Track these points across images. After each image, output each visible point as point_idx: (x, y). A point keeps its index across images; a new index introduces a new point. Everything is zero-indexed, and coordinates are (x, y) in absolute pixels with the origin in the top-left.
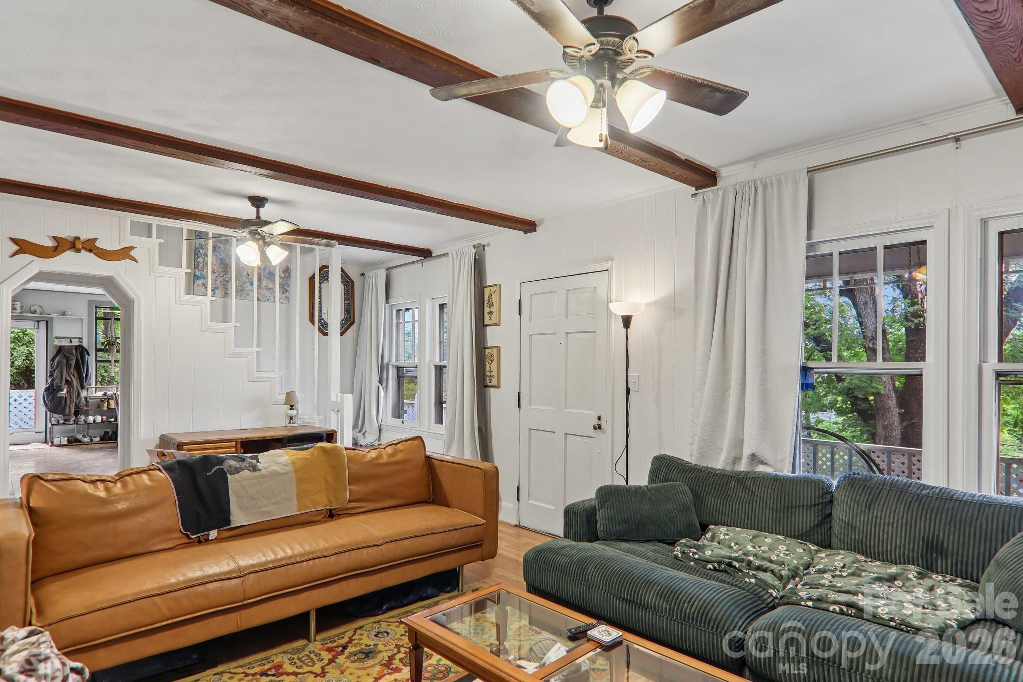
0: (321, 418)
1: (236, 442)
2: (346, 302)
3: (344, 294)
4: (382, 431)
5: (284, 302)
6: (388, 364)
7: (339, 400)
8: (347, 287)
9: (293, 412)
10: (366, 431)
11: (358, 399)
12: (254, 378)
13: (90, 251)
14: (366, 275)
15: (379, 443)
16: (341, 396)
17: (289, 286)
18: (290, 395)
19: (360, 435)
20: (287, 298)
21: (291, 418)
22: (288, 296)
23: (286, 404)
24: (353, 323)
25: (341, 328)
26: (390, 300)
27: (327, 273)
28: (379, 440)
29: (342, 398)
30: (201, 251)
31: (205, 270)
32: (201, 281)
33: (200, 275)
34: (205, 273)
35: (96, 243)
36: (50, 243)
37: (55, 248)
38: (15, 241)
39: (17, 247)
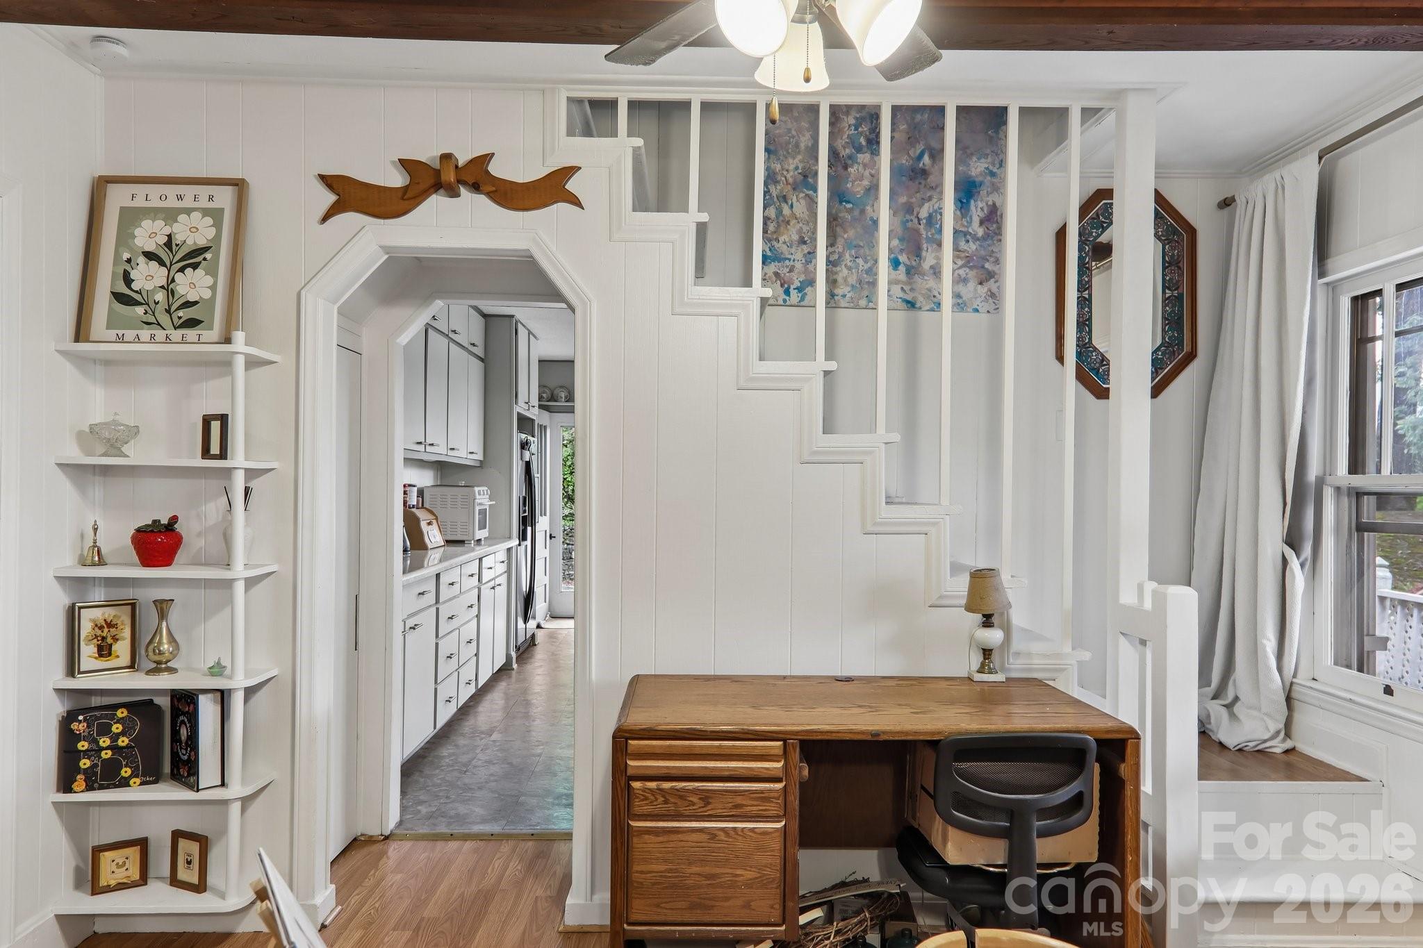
0: (1086, 656)
1: (785, 741)
2: (1168, 293)
3: (1164, 268)
4: (1296, 704)
5: (983, 307)
6: (1320, 482)
7: (1148, 605)
8: (1173, 248)
9: (994, 636)
10: (1236, 699)
11: (1209, 593)
12: (875, 524)
13: (476, 187)
14: (1240, 201)
15: (1288, 744)
16: (1154, 592)
17: (997, 261)
18: (982, 582)
19: (1216, 708)
20: (993, 295)
21: (987, 653)
22: (995, 290)
23: (969, 608)
24: (1192, 356)
25: (1155, 373)
26: (1331, 263)
27: (1108, 211)
28: (1288, 735)
29: (1160, 600)
30: (774, 191)
31: (782, 239)
32: (773, 267)
33: (769, 254)
34: (779, 245)
35: (490, 169)
36: (397, 180)
37: (405, 189)
38: (329, 181)
39: (331, 198)
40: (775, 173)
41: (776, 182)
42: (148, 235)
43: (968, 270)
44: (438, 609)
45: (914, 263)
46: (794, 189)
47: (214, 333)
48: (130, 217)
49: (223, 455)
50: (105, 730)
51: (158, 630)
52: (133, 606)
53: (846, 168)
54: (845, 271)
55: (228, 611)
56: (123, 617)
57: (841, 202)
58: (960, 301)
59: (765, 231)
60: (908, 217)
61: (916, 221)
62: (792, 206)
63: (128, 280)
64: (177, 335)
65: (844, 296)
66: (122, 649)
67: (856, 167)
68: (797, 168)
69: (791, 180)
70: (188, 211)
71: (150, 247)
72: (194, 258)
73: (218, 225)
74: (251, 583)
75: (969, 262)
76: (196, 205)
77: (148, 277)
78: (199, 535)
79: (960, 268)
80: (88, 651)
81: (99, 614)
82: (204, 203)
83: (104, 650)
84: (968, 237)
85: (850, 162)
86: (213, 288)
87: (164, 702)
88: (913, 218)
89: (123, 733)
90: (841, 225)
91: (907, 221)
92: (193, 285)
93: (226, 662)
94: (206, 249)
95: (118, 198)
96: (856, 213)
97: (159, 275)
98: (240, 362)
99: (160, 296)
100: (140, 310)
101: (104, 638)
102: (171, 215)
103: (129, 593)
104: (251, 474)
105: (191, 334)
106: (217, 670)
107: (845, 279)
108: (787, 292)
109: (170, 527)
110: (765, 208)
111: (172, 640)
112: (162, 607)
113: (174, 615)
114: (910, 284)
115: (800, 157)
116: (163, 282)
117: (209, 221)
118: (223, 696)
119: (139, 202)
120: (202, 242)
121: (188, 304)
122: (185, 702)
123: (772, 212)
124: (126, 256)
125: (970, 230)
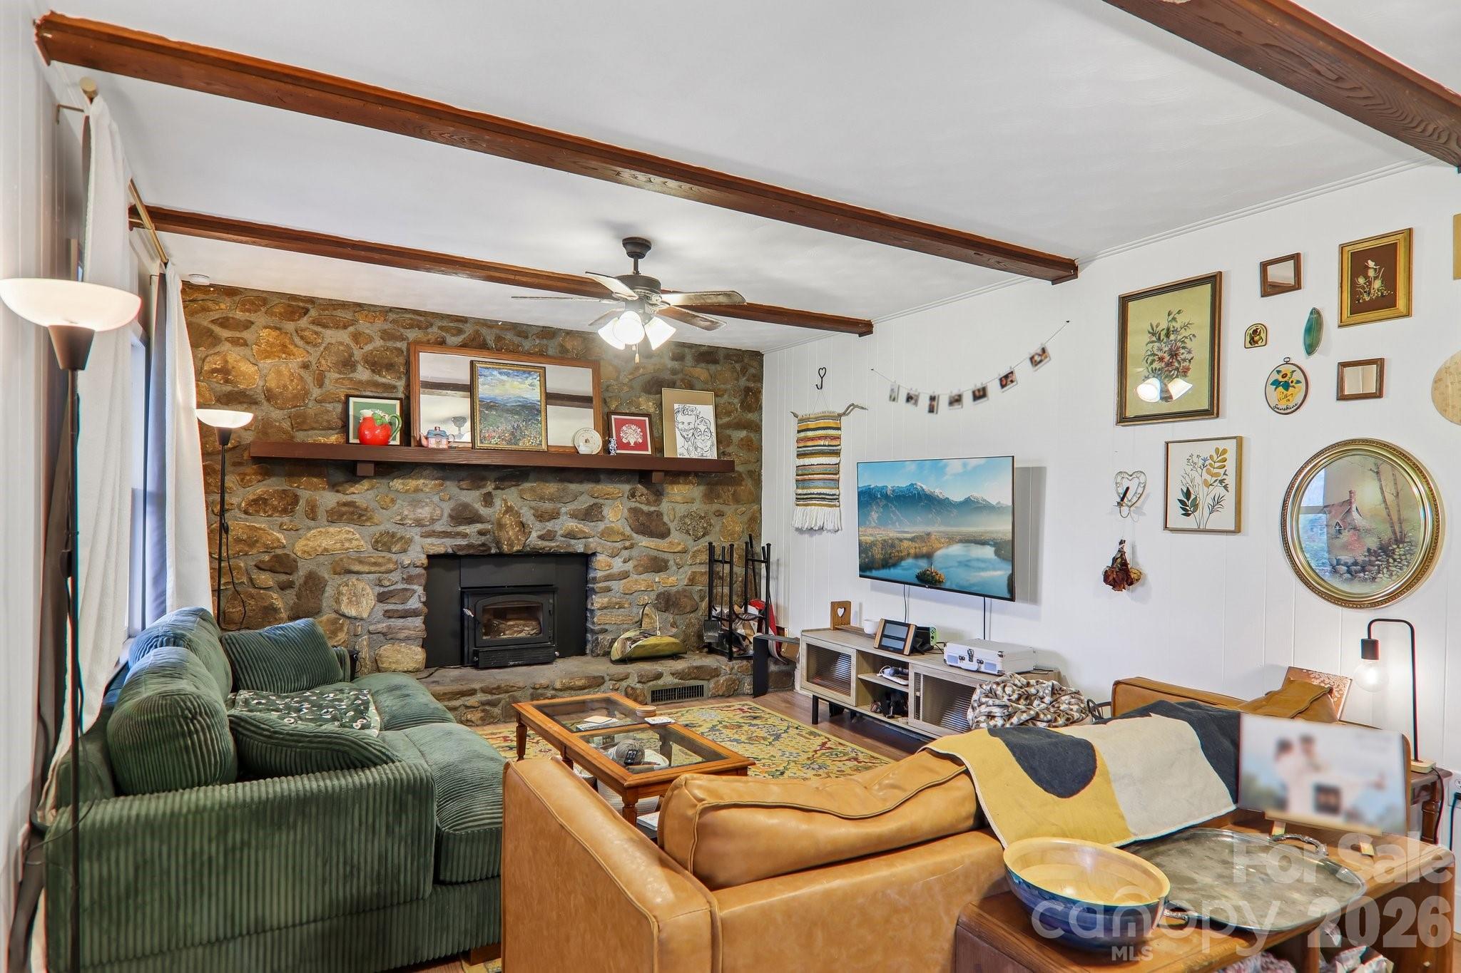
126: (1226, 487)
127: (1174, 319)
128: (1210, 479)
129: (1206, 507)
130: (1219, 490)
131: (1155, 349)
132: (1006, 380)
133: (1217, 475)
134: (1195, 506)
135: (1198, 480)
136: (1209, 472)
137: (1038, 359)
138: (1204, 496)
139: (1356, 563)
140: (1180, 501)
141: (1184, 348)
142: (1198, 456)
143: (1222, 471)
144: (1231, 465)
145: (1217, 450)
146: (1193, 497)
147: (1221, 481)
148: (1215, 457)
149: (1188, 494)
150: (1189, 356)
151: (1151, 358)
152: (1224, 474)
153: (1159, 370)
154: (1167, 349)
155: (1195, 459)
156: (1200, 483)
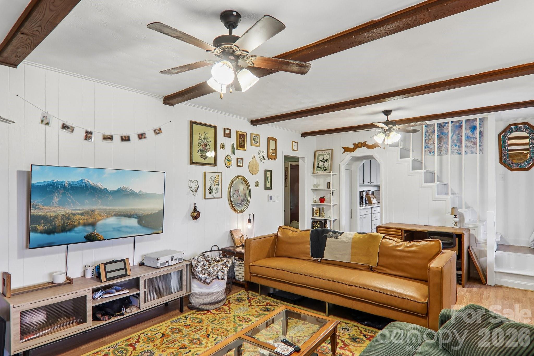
1: (401, 230)
2: (531, 146)
3: (530, 140)
9: (457, 220)
12: (435, 199)
17: (482, 143)
18: (454, 209)
20: (481, 150)
21: (456, 223)
25: (527, 165)
30: (427, 134)
31: (429, 143)
32: (427, 149)
33: (426, 146)
34: (429, 144)
35: (366, 143)
36: (353, 146)
37: (354, 148)
38: (344, 148)
39: (344, 150)
40: (427, 131)
41: (428, 132)
42: (321, 158)
43: (474, 145)
44: (371, 215)
45: (460, 145)
46: (432, 133)
47: (328, 171)
48: (319, 156)
49: (330, 188)
50: (316, 224)
51: (322, 211)
52: (319, 208)
53: (443, 127)
54: (444, 148)
55: (330, 210)
56: (318, 210)
57: (442, 134)
58: (472, 152)
59: (425, 142)
60: (459, 136)
61: (461, 136)
62: (431, 136)
63: (319, 165)
64: (324, 172)
65: (443, 153)
66: (318, 214)
67: (446, 127)
68: (432, 129)
69: (431, 131)
70: (326, 154)
71: (321, 160)
72: (326, 161)
73: (329, 156)
74: (334, 206)
75: (474, 143)
76: (327, 153)
77: (321, 164)
78: (327, 199)
79: (472, 145)
80: (314, 214)
81: (316, 209)
82: (328, 153)
83: (316, 214)
84: (474, 138)
85: (444, 126)
86: (328, 165)
87: (323, 222)
88: (460, 136)
89: (318, 225)
90: (443, 139)
91: (458, 136)
92: (326, 164)
93: (330, 216)
94: (328, 159)
95: (318, 153)
96: (446, 136)
97: (322, 163)
98: (332, 175)
99: (322, 166)
100: (320, 168)
101: (316, 212)
102: (323, 155)
103: (319, 207)
104: (333, 190)
105: (326, 171)
106: (329, 217)
107: (444, 150)
108: (430, 153)
109: (324, 198)
110: (425, 138)
111: (324, 213)
112: (323, 208)
113: (325, 210)
114: (459, 149)
115: (433, 127)
116: (323, 164)
117: (328, 155)
118: (330, 221)
119: (320, 154)
120: (327, 158)
121: (326, 167)
122: (326, 221)
123: (427, 138)
124: (318, 161)
125: (475, 137)
126: (219, 186)
127: (206, 135)
128: (216, 184)
129: (215, 192)
130: (217, 187)
131: (201, 142)
132: (141, 136)
133: (217, 182)
134: (212, 191)
135: (213, 184)
136: (215, 182)
137: (158, 132)
138: (214, 188)
139: (240, 203)
140: (209, 190)
141: (208, 144)
142: (213, 177)
143: (218, 181)
144: (220, 180)
145: (217, 175)
146: (212, 189)
147: (218, 184)
148: (217, 177)
149: (210, 188)
150: (209, 147)
151: (200, 145)
152: (219, 182)
153: (202, 149)
154: (204, 143)
155: (212, 178)
156: (213, 185)
